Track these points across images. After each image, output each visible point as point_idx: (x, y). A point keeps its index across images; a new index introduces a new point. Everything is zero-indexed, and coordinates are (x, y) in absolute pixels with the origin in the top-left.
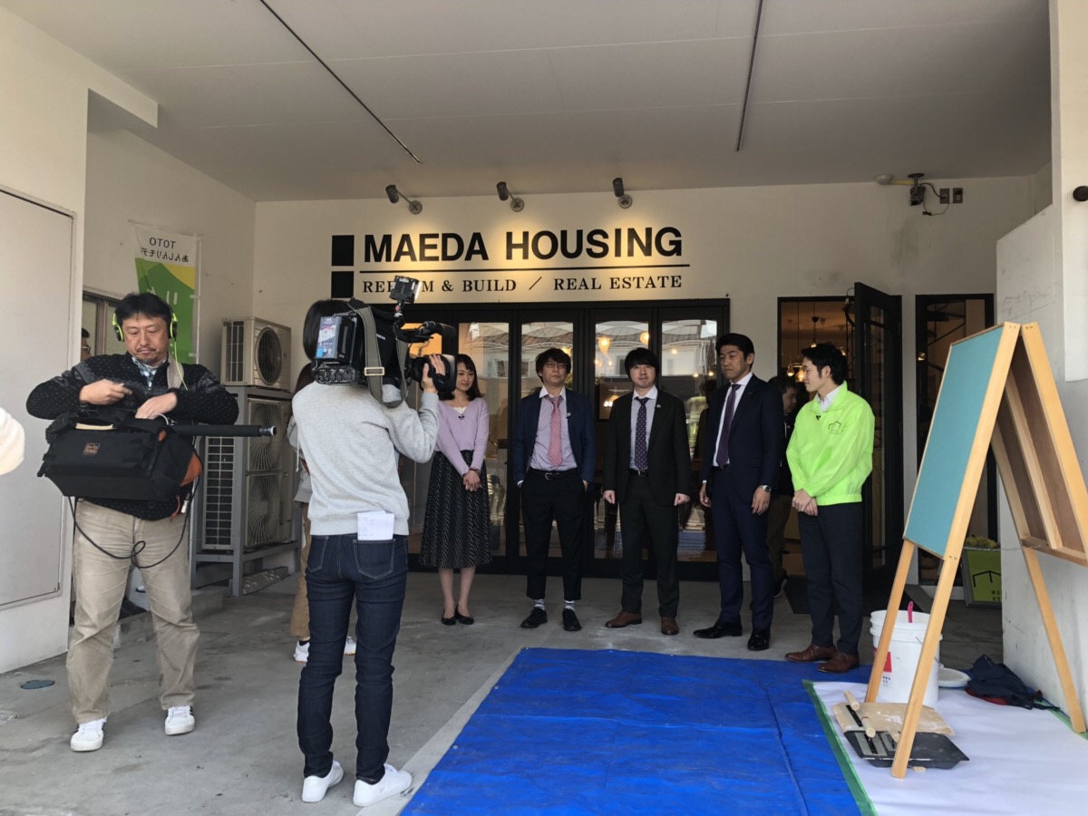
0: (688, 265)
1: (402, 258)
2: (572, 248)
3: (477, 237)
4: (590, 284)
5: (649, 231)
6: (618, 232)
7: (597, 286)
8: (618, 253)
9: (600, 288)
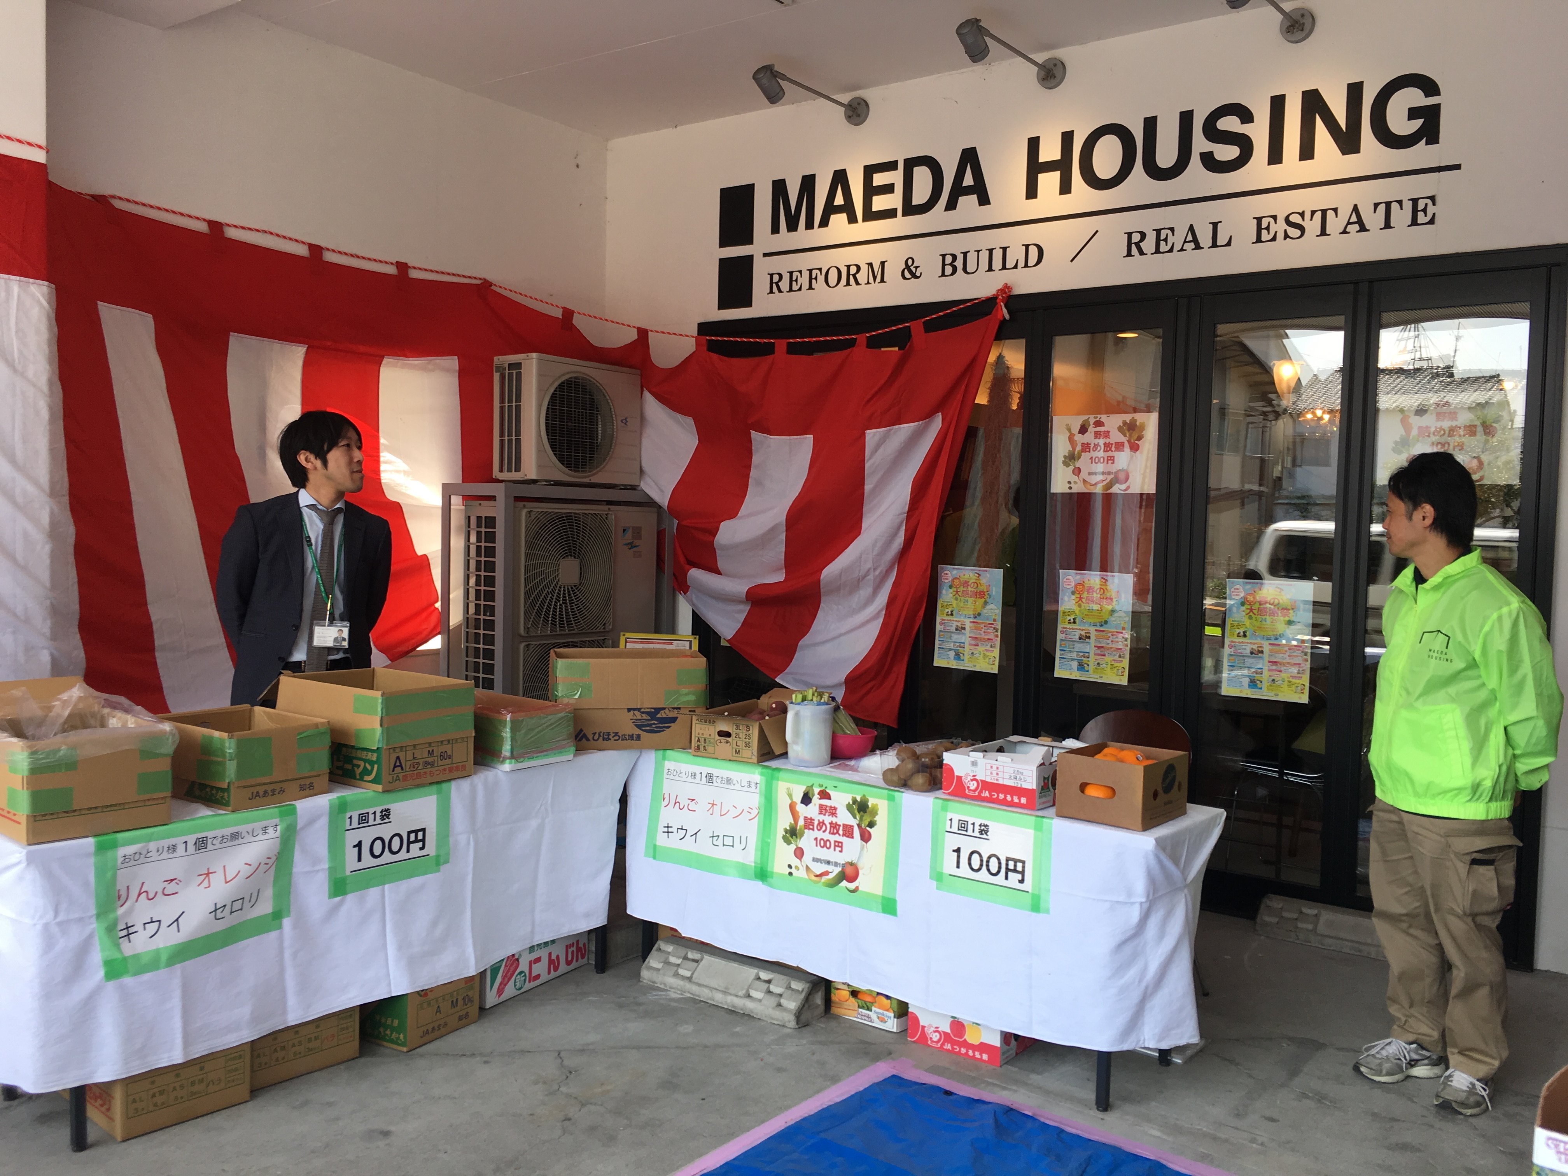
0: (1457, 167)
1: (834, 218)
2: (1166, 156)
3: (970, 157)
4: (1205, 239)
5: (1355, 91)
6: (1278, 104)
7: (1222, 240)
8: (1275, 156)
9: (1229, 244)
